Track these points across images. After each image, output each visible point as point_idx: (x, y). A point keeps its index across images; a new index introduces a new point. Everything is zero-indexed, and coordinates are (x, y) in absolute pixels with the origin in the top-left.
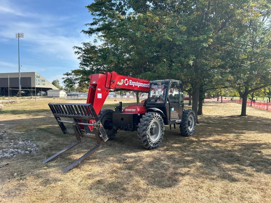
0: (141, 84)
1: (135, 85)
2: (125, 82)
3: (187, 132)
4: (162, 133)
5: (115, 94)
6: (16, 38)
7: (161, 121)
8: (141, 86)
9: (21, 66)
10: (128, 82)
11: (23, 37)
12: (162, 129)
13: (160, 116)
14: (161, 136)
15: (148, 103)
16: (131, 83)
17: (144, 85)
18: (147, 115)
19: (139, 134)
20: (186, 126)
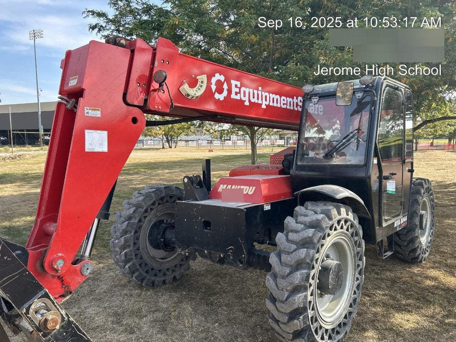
0: (272, 96)
1: (253, 100)
2: (214, 87)
3: (419, 252)
4: (357, 279)
5: (210, 139)
6: (31, 39)
7: (357, 234)
8: (271, 104)
9: (41, 91)
10: (225, 86)
11: (42, 37)
12: (359, 265)
13: (352, 219)
14: (355, 293)
15: (299, 163)
16: (238, 90)
17: (282, 102)
18: (308, 219)
19: (274, 300)
20: (416, 235)
